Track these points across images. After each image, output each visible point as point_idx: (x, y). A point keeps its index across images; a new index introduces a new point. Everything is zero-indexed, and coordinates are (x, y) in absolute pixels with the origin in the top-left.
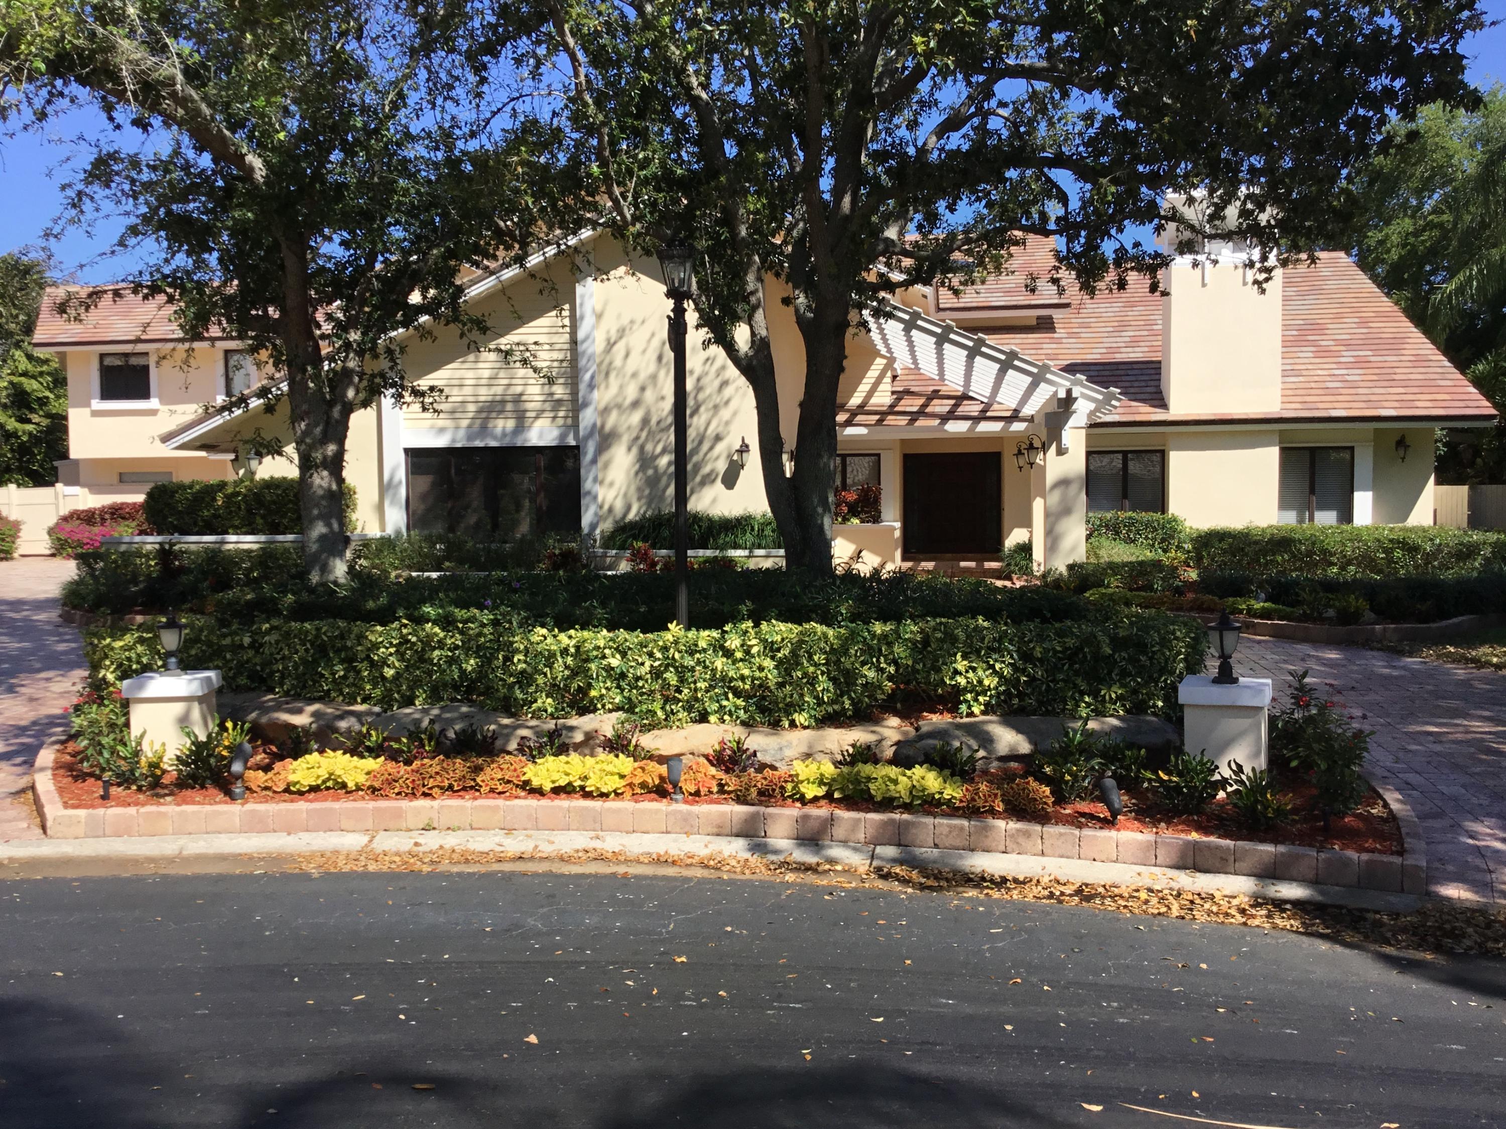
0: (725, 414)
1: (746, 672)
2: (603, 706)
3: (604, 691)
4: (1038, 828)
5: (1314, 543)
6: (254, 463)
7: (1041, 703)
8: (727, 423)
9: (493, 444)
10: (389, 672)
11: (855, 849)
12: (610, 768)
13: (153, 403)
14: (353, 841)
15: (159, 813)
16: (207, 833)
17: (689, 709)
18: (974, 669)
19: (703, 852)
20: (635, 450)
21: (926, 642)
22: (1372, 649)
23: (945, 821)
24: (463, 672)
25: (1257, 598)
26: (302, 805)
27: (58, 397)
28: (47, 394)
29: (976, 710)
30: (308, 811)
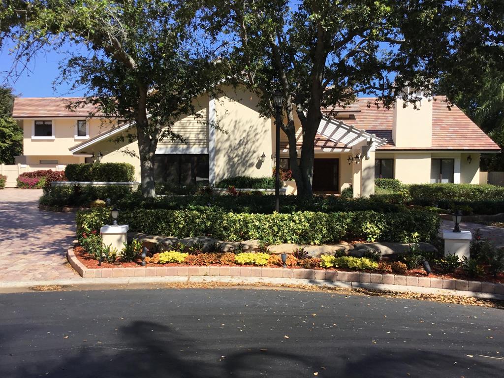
0: (257, 144)
1: (300, 227)
2: (253, 238)
3: (253, 233)
4: (405, 277)
5: (450, 189)
6: (100, 158)
7: (392, 238)
8: (257, 148)
9: (180, 153)
10: (181, 226)
11: (345, 283)
12: (263, 257)
13: (53, 137)
14: (183, 279)
15: (120, 270)
16: (135, 276)
17: (281, 238)
18: (372, 227)
19: (297, 284)
20: (226, 156)
21: (357, 219)
22: (476, 223)
23: (374, 274)
24: (206, 226)
25: (435, 206)
26: (164, 268)
27: (15, 135)
28: (12, 133)
29: (373, 240)
30: (168, 270)
